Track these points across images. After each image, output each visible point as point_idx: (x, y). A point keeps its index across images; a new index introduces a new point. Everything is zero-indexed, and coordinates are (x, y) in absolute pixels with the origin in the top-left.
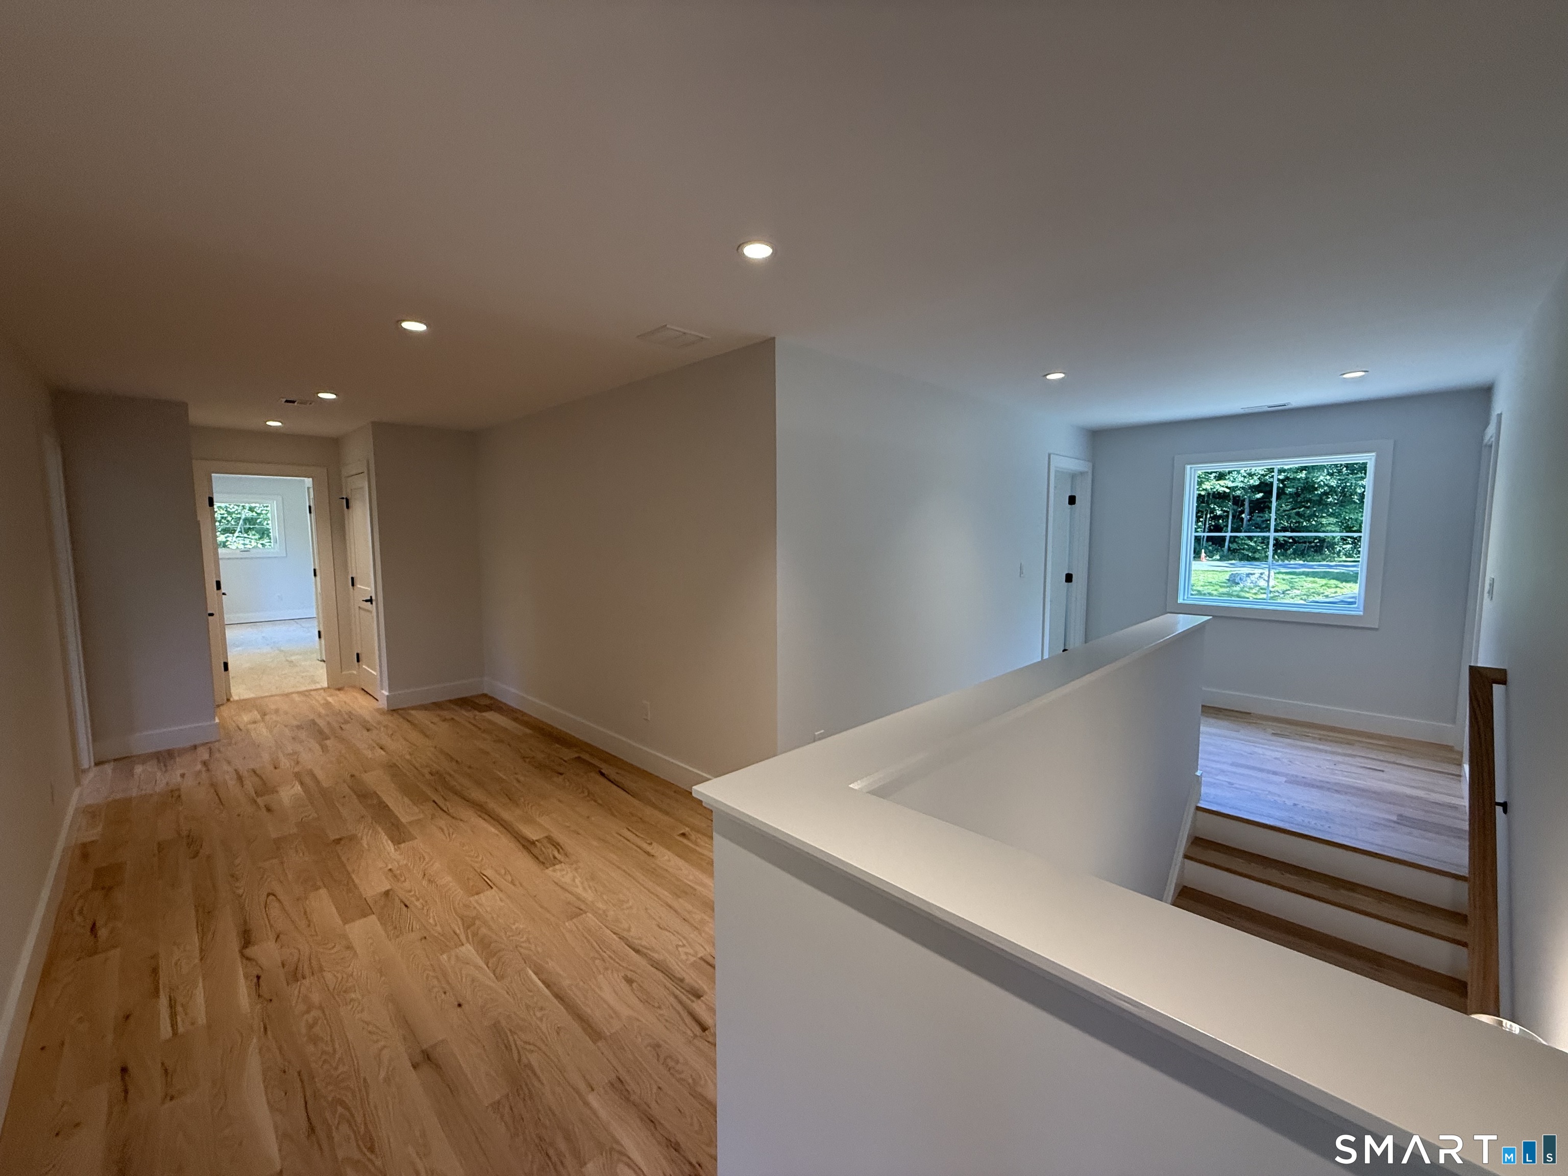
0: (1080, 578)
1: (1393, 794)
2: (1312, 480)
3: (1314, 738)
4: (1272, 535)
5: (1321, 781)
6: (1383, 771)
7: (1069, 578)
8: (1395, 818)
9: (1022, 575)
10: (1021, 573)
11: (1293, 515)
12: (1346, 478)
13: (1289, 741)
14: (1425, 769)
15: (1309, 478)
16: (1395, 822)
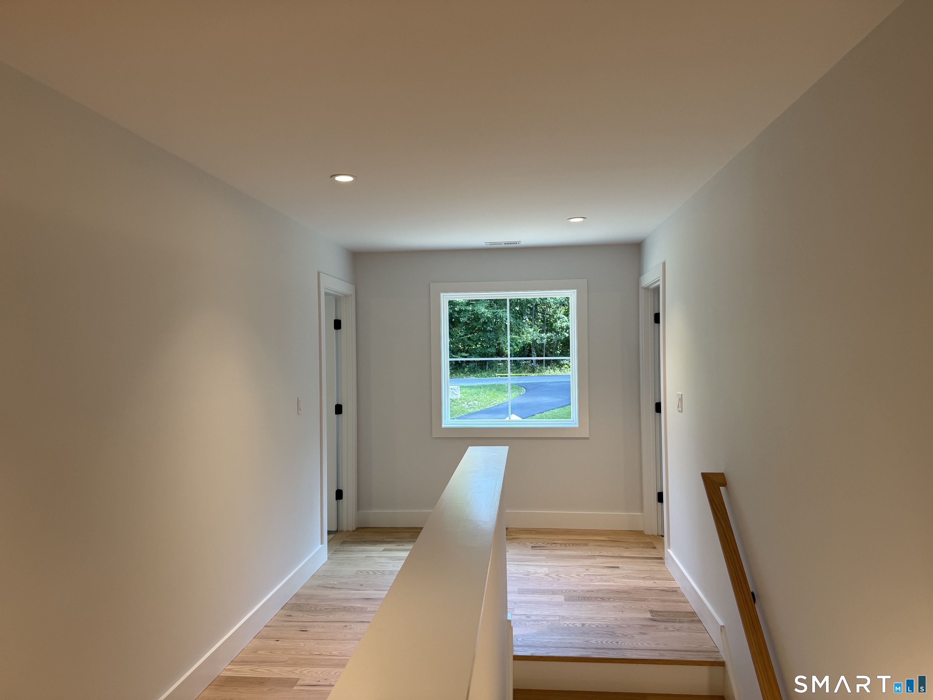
0: (349, 409)
1: (636, 589)
2: (477, 312)
3: (561, 544)
4: (509, 359)
5: (588, 591)
6: (618, 567)
7: (339, 409)
8: (649, 616)
9: (300, 412)
10: (299, 409)
11: (466, 340)
12: (497, 312)
13: (546, 552)
14: (640, 558)
15: (474, 310)
16: (650, 619)
